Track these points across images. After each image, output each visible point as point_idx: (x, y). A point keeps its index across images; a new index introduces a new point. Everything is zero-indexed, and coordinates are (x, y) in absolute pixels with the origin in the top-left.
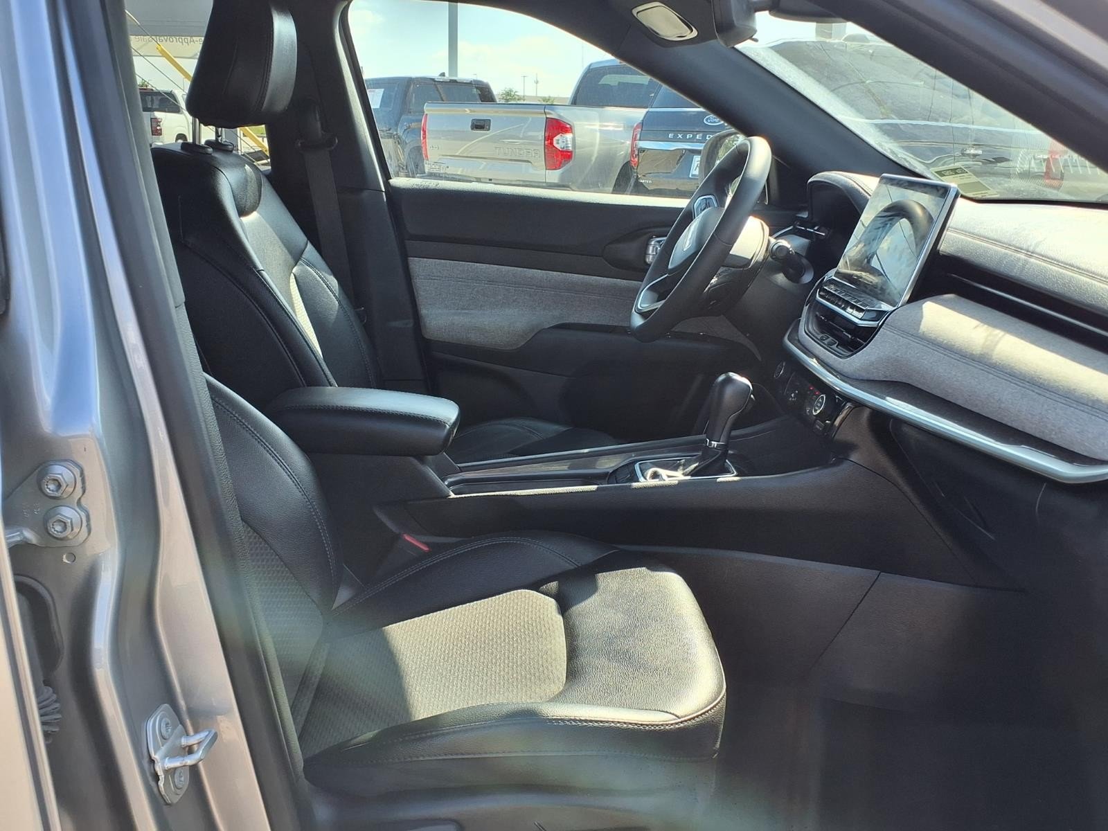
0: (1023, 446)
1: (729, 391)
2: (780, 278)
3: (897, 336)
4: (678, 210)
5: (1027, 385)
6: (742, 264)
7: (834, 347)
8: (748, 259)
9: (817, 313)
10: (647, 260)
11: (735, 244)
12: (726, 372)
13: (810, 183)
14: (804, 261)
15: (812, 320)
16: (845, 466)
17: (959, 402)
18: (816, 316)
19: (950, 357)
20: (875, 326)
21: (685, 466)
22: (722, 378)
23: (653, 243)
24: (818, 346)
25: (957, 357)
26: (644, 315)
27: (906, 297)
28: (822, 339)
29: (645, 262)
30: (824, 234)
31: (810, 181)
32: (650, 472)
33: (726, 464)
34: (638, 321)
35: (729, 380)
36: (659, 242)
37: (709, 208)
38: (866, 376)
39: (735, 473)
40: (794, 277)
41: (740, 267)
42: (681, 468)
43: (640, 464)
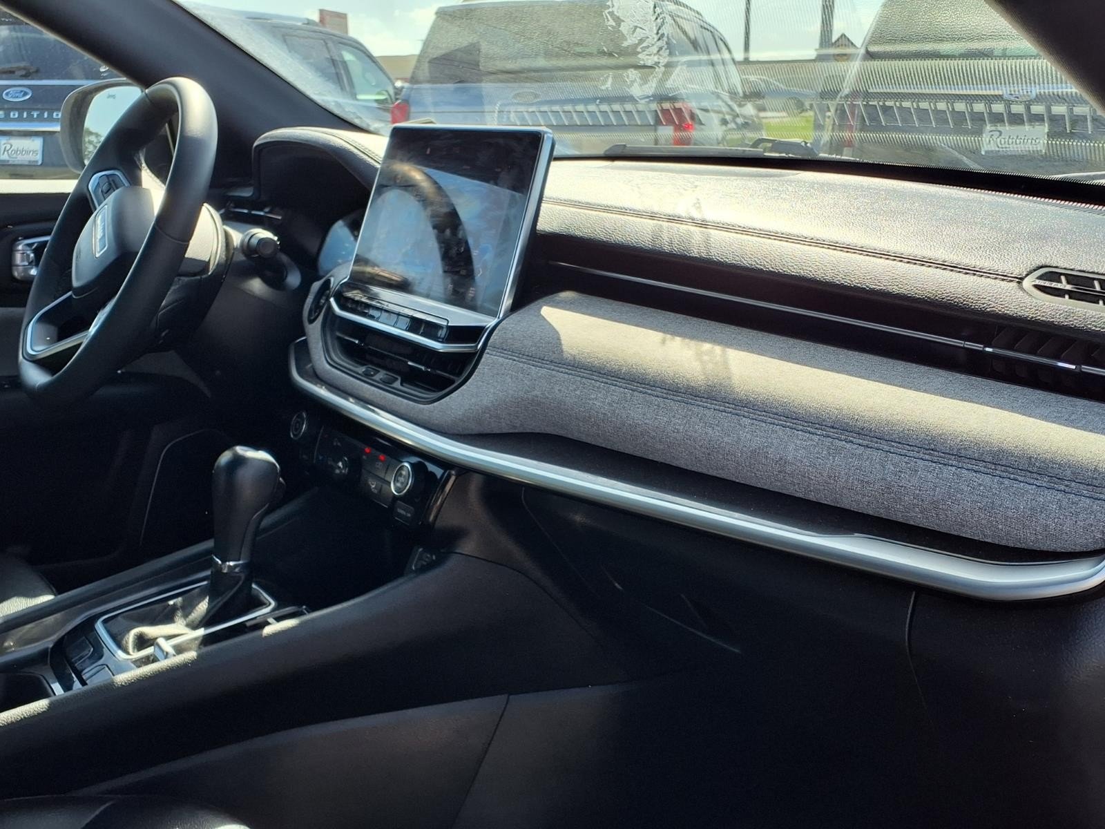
0: (856, 534)
1: (245, 476)
2: (256, 285)
3: (521, 365)
4: (61, 197)
5: (831, 432)
6: (197, 270)
7: (397, 384)
8: (204, 261)
9: (338, 334)
10: (16, 274)
11: (192, 242)
12: (228, 446)
13: (257, 146)
14: (284, 258)
15: (333, 346)
16: (453, 562)
17: (681, 463)
18: (339, 338)
19: (646, 393)
20: (471, 350)
21: (187, 608)
22: (225, 457)
23: (20, 247)
24: (366, 385)
25: (658, 392)
26: (41, 363)
27: (507, 302)
28: (366, 374)
29: (14, 279)
30: (280, 218)
31: (255, 144)
32: (131, 637)
33: (253, 592)
34: (36, 377)
35: (239, 461)
36: (30, 245)
37: (117, 191)
38: (475, 429)
39: (273, 604)
40: (275, 279)
41: (195, 275)
42: (179, 613)
43: (105, 622)
